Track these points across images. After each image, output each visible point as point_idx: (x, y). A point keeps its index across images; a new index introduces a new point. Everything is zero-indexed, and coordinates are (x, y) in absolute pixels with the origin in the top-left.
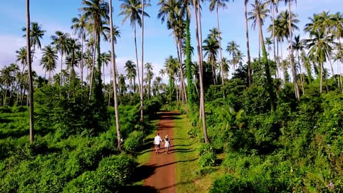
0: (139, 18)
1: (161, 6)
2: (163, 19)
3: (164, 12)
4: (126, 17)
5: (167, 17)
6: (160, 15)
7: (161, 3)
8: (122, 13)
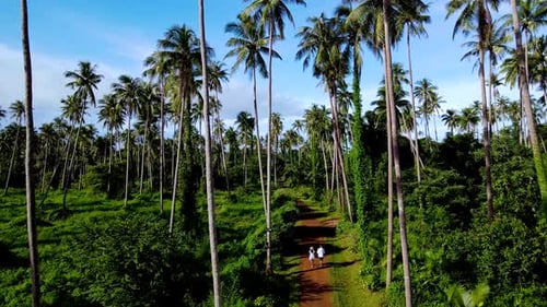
0: (261, 61)
1: (302, 37)
2: (306, 62)
3: (307, 48)
4: (238, 62)
5: (314, 57)
6: (300, 54)
7: (301, 34)
8: (231, 54)
